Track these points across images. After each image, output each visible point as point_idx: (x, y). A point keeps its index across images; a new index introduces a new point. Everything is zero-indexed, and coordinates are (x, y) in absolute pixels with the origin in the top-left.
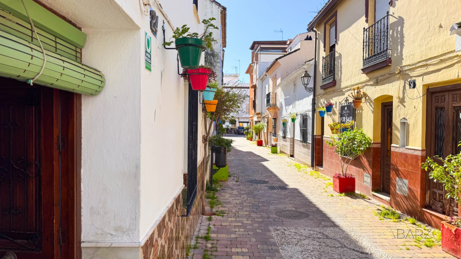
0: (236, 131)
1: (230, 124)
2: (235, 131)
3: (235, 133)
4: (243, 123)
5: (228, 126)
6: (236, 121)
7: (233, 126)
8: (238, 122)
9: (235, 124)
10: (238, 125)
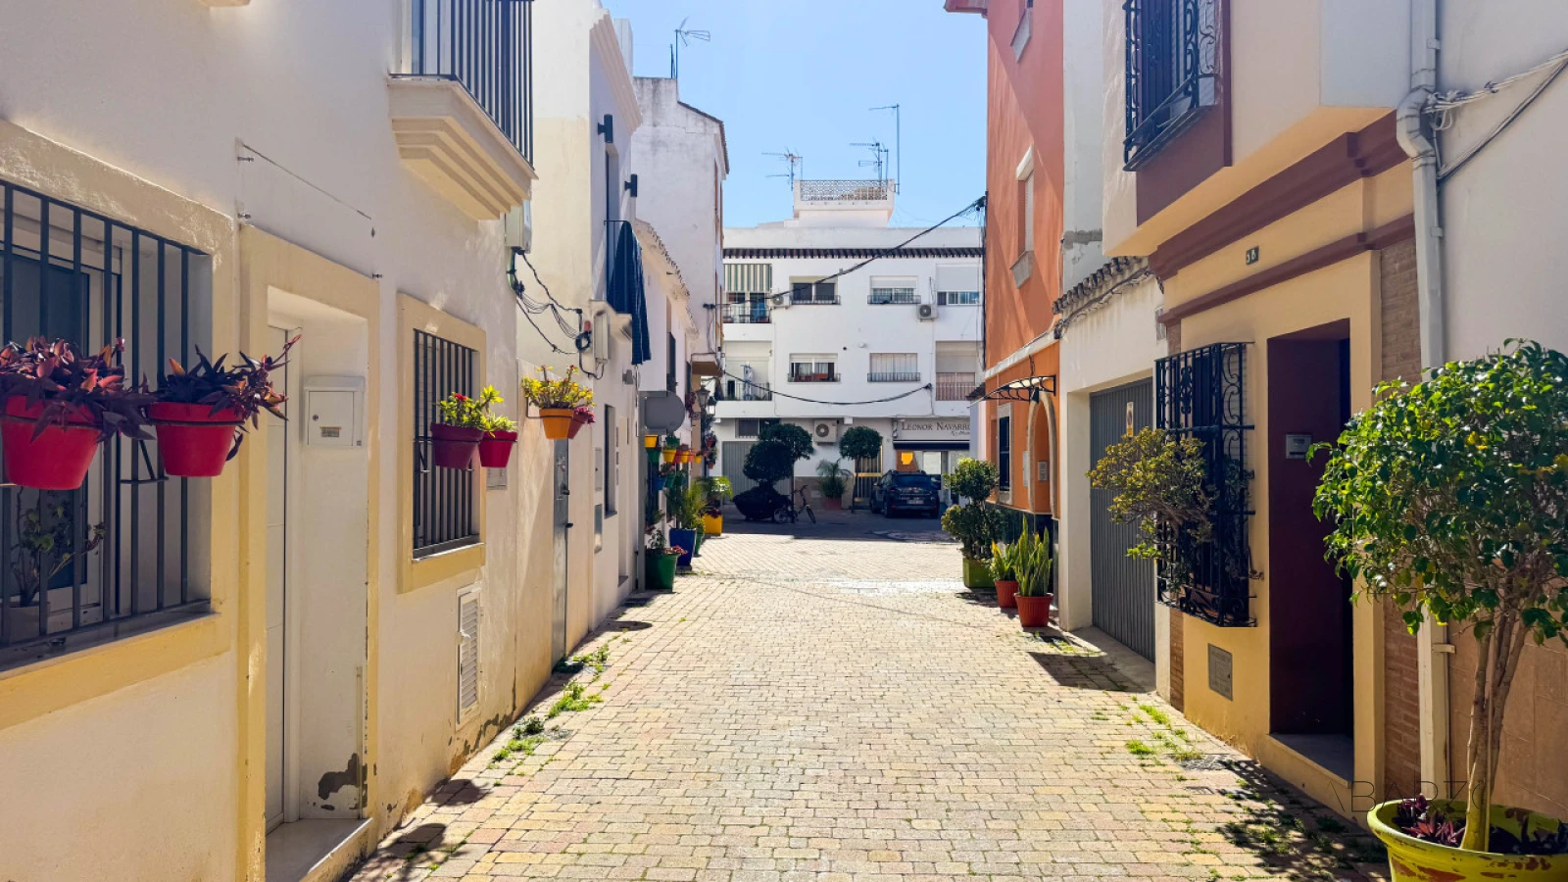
0: (879, 498)
1: (844, 455)
2: (873, 496)
3: (876, 511)
4: (918, 453)
5: (835, 467)
6: (876, 440)
7: (865, 463)
8: (891, 445)
9: (874, 452)
10: (888, 459)
